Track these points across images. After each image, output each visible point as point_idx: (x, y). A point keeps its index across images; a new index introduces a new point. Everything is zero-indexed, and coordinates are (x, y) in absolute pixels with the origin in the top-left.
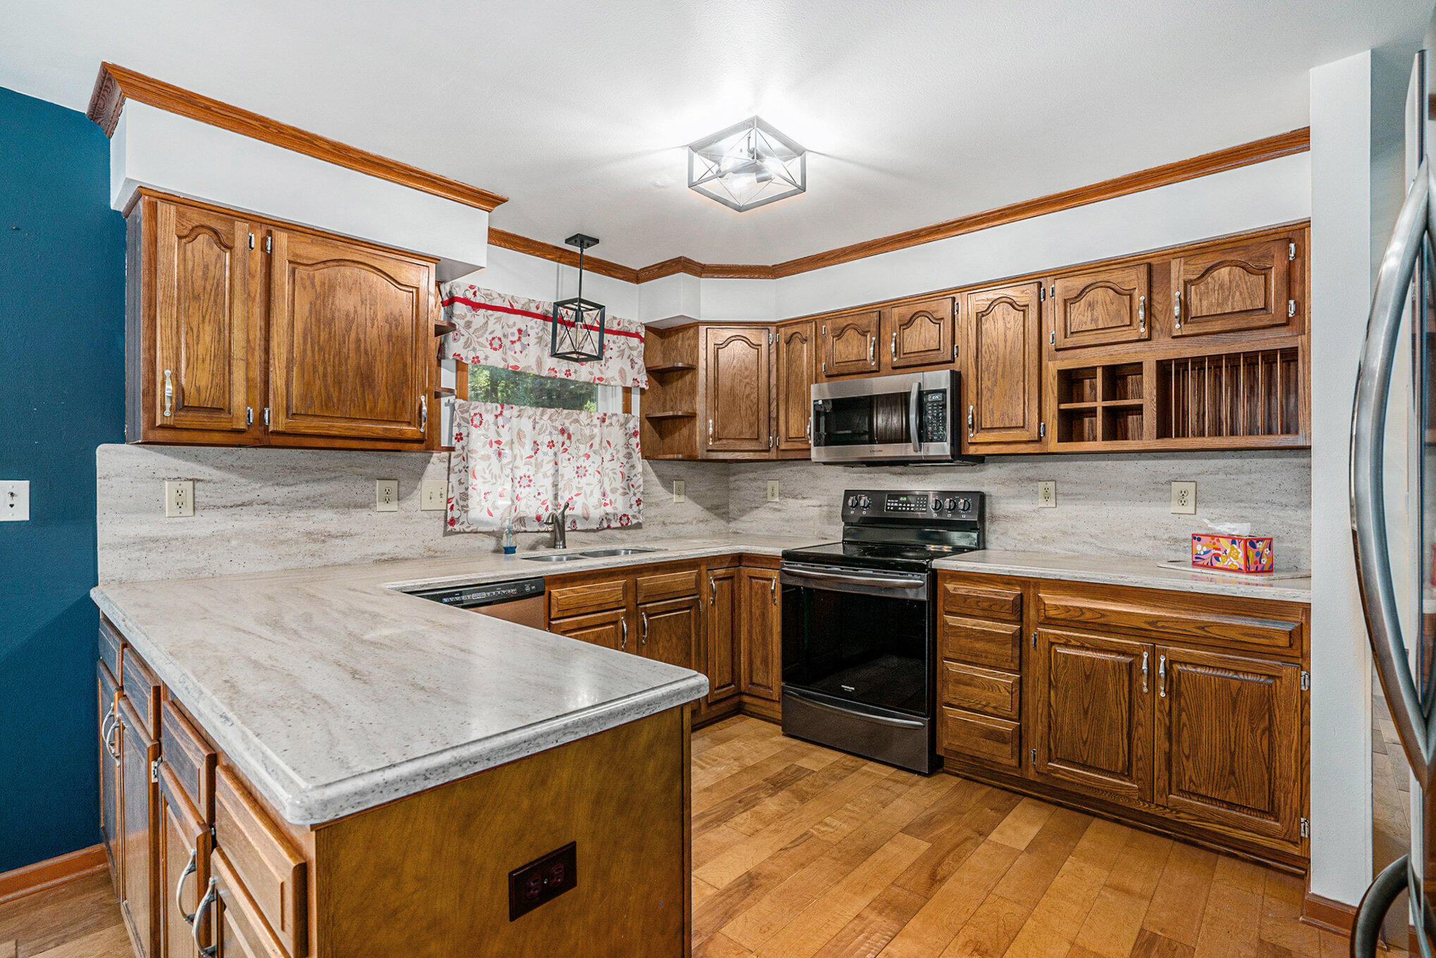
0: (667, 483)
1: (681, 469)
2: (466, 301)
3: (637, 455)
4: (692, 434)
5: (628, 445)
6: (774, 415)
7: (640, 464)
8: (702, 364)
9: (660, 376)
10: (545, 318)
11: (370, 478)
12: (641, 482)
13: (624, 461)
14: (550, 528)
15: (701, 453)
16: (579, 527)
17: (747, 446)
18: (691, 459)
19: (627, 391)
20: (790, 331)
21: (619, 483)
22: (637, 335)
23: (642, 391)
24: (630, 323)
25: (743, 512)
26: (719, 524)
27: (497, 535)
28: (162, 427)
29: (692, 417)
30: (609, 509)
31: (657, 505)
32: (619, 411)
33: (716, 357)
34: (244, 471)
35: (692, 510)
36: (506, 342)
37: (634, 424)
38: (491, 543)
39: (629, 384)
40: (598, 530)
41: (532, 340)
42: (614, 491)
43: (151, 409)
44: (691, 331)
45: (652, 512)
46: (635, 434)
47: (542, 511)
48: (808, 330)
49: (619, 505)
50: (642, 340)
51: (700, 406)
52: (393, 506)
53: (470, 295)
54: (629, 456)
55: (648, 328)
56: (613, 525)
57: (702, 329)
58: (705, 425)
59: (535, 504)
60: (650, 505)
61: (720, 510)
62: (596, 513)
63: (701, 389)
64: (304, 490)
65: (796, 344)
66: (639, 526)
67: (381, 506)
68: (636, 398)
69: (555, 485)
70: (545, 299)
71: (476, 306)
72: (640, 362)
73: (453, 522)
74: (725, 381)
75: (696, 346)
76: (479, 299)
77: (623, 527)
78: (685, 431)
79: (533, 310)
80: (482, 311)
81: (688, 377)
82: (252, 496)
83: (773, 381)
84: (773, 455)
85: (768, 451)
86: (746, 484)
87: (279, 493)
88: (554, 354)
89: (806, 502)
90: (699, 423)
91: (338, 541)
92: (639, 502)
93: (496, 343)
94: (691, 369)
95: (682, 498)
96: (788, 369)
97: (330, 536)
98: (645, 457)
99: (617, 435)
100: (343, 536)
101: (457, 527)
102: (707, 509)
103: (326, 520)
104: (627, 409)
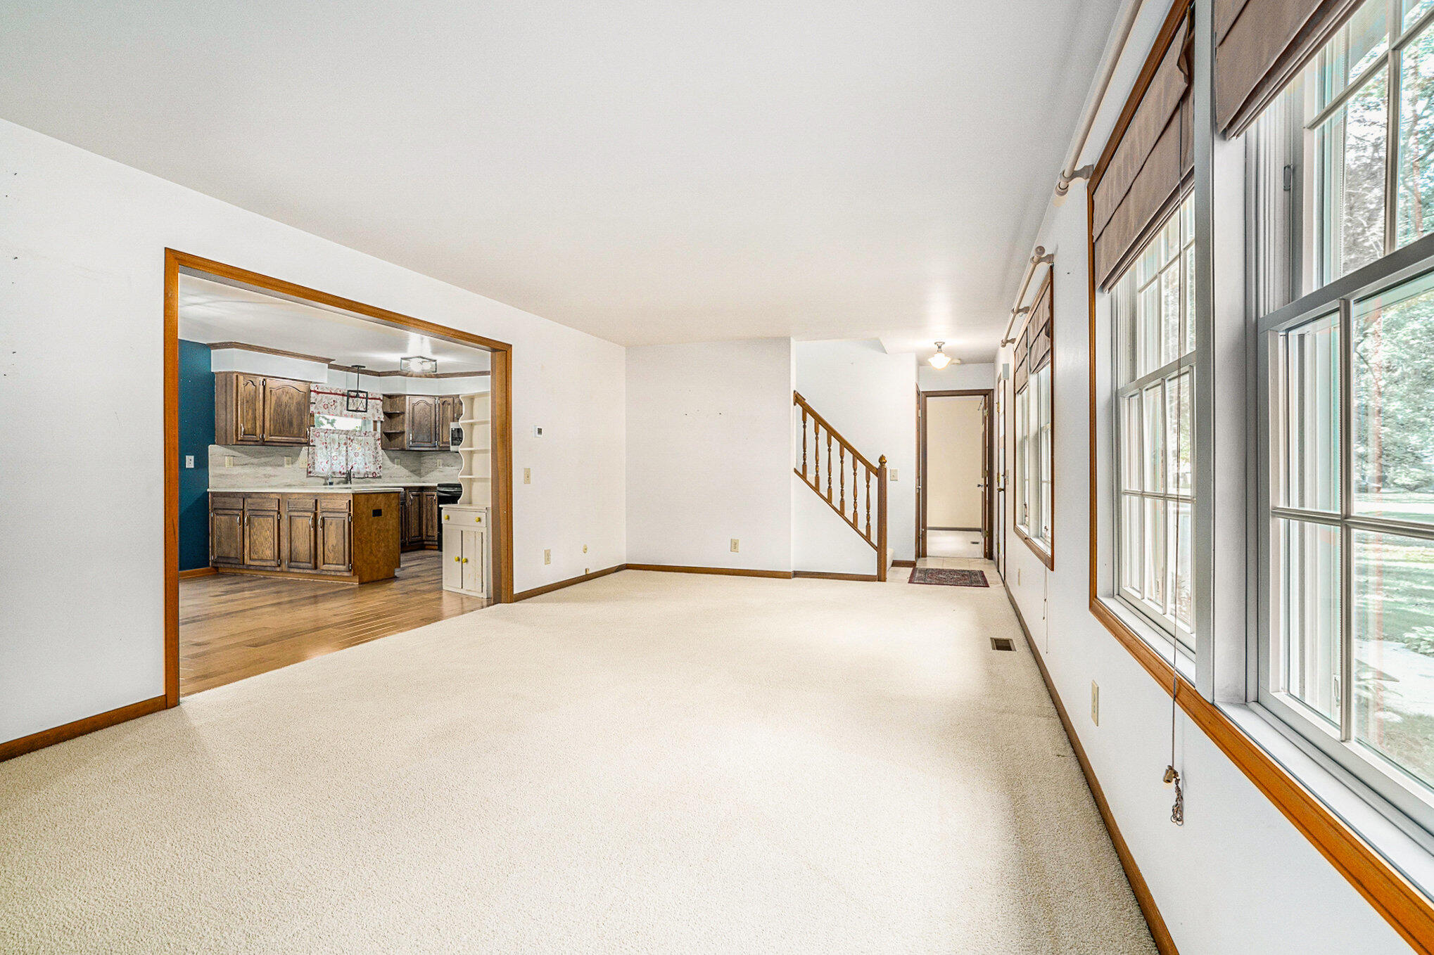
0: (392, 460)
1: (398, 454)
2: (315, 391)
3: (379, 448)
4: (403, 440)
5: (375, 444)
6: (438, 432)
7: (381, 452)
8: (407, 411)
9: (389, 415)
10: (343, 395)
11: (283, 456)
12: (381, 459)
13: (374, 450)
14: (345, 476)
15: (407, 447)
16: (356, 476)
17: (426, 444)
18: (403, 450)
19: (375, 422)
20: (444, 400)
21: (372, 460)
22: (379, 399)
23: (382, 422)
24: (377, 394)
25: (427, 473)
26: (415, 478)
27: (326, 478)
28: (240, 441)
29: (403, 433)
30: (368, 470)
31: (388, 469)
32: (372, 430)
33: (413, 409)
34: (246, 453)
35: (405, 472)
36: (329, 405)
37: (378, 436)
38: (323, 481)
39: (376, 419)
40: (363, 478)
41: (338, 404)
42: (370, 462)
43: (237, 435)
44: (403, 398)
45: (386, 472)
46: (378, 440)
47: (341, 470)
48: (450, 400)
49: (372, 468)
50: (381, 401)
51: (406, 429)
52: (290, 466)
53: (316, 389)
54: (376, 448)
55: (384, 395)
56: (370, 476)
57: (407, 397)
58: (409, 437)
59: (339, 466)
60: (385, 468)
61: (417, 472)
62: (363, 471)
63: (407, 422)
64: (263, 460)
65: (446, 405)
66: (380, 477)
67: (286, 466)
68: (379, 425)
69: (347, 460)
70: (344, 389)
71: (318, 393)
72: (381, 410)
73: (310, 472)
74: (417, 418)
75: (405, 404)
76: (320, 390)
77: (374, 477)
78: (400, 438)
79: (339, 392)
80: (320, 395)
81: (401, 416)
82: (247, 462)
83: (437, 419)
84: (437, 449)
85: (435, 447)
86: (428, 461)
87: (255, 461)
88: (348, 410)
89: (453, 468)
90: (406, 435)
91: (273, 478)
92: (380, 467)
93: (326, 407)
94: (403, 413)
95: (399, 466)
96: (443, 414)
97: (271, 476)
98: (382, 449)
99: (371, 440)
100: (274, 476)
101: (311, 475)
102: (411, 472)
103: (269, 470)
104: (375, 429)
